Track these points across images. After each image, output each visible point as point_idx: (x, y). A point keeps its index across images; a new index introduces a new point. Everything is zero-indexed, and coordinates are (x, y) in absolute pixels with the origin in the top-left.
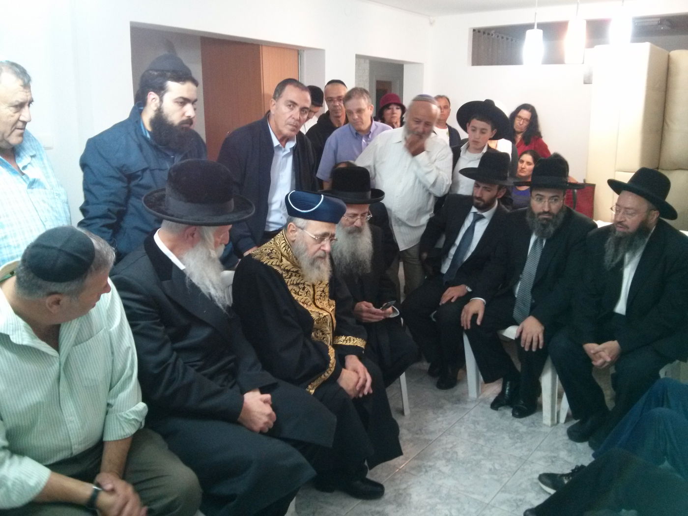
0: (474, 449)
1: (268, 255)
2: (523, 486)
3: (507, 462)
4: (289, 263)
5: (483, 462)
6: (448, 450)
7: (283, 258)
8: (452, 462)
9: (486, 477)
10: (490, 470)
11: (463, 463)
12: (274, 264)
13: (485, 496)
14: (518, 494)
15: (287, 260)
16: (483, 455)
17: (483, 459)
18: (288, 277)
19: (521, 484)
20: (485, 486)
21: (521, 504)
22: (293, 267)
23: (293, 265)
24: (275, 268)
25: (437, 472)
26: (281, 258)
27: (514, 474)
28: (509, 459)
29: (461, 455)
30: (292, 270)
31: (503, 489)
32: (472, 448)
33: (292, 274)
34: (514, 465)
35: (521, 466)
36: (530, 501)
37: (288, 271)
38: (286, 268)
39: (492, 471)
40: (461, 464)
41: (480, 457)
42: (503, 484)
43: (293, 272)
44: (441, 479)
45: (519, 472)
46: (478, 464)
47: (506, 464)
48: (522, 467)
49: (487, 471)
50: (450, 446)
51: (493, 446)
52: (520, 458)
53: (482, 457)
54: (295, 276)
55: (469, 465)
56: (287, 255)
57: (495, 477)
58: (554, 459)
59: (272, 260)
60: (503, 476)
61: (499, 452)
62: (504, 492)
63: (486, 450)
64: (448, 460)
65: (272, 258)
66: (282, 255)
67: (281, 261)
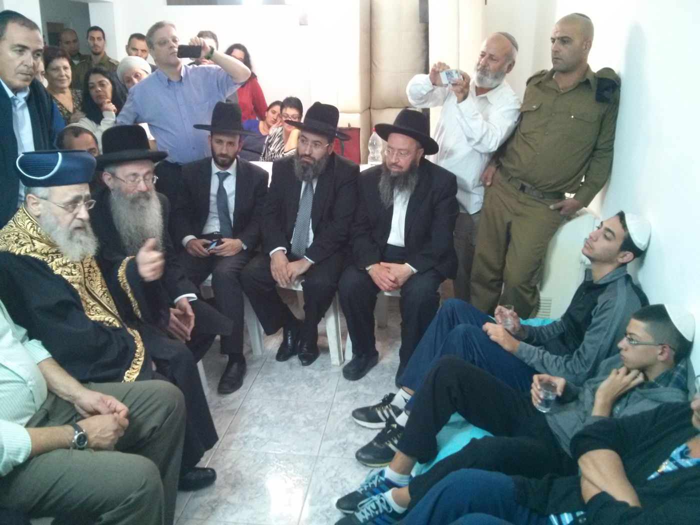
0: (281, 407)
1: (16, 242)
2: (341, 429)
3: (316, 410)
4: (43, 245)
5: (295, 417)
6: (256, 415)
7: (35, 241)
8: (266, 426)
9: (304, 430)
10: (305, 422)
11: (277, 424)
12: (28, 251)
13: (311, 449)
14: (339, 438)
15: (41, 242)
16: (292, 410)
17: (293, 414)
18: (50, 261)
19: (338, 427)
20: (307, 440)
21: (347, 447)
22: (50, 248)
23: (50, 246)
24: (33, 255)
25: (255, 440)
26: (32, 241)
27: (328, 419)
28: (317, 407)
29: (271, 417)
30: (50, 252)
31: (324, 437)
32: (278, 406)
33: (52, 257)
34: (324, 411)
35: (330, 411)
36: (353, 442)
37: (47, 254)
38: (43, 252)
39: (308, 423)
40: (275, 425)
41: (289, 413)
42: (322, 433)
43: (53, 253)
44: (262, 446)
45: (331, 417)
46: (290, 419)
47: (316, 412)
48: (332, 411)
49: (302, 424)
50: (257, 410)
51: (297, 399)
52: (326, 403)
53: (292, 412)
54: (57, 257)
55: (283, 424)
56: (38, 236)
57: (312, 428)
58: (356, 396)
59: (24, 248)
60: (319, 424)
61: (305, 402)
62: (326, 439)
63: (293, 404)
64: (261, 425)
65: (23, 245)
66: (32, 238)
67: (34, 245)
